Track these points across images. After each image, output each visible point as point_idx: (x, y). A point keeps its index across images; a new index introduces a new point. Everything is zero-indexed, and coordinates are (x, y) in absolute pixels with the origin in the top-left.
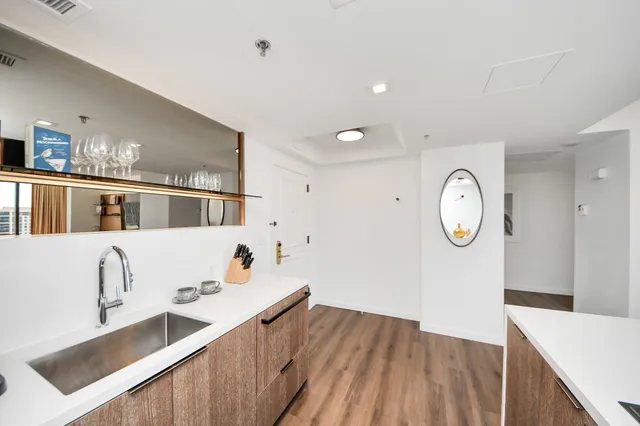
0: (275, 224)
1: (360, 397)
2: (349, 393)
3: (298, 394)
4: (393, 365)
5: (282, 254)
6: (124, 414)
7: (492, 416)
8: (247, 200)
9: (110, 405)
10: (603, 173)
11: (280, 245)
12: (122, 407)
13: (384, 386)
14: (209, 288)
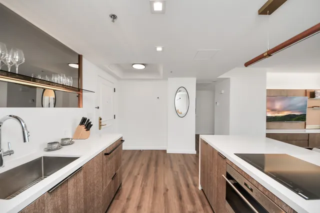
0: (98, 108)
1: (147, 184)
2: (142, 184)
3: (118, 190)
4: (158, 168)
5: (102, 124)
6: (46, 205)
7: (195, 178)
8: (84, 94)
9: (39, 200)
10: (223, 92)
11: (101, 119)
12: (45, 200)
13: (156, 177)
14: (67, 142)
